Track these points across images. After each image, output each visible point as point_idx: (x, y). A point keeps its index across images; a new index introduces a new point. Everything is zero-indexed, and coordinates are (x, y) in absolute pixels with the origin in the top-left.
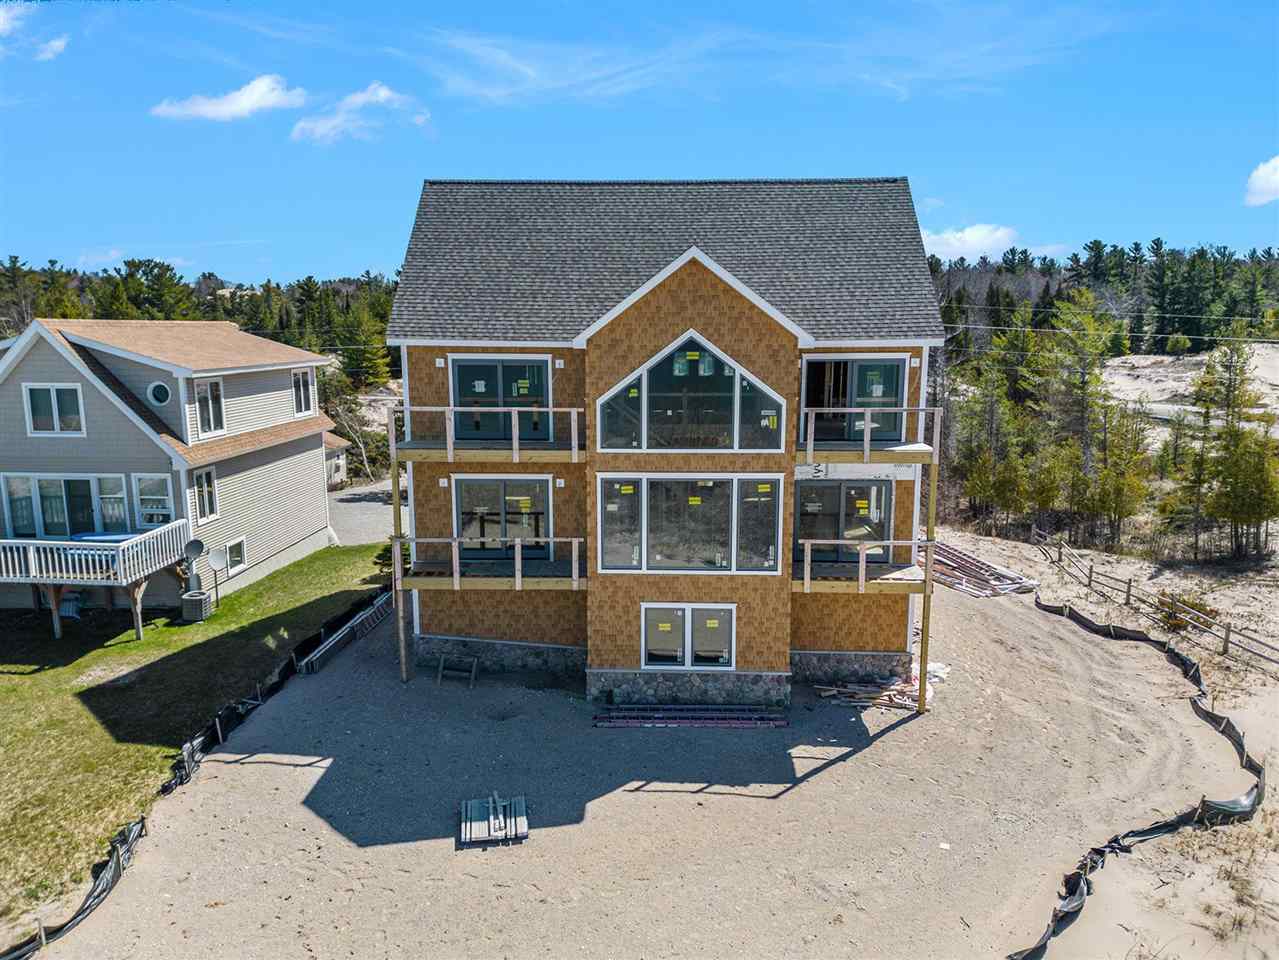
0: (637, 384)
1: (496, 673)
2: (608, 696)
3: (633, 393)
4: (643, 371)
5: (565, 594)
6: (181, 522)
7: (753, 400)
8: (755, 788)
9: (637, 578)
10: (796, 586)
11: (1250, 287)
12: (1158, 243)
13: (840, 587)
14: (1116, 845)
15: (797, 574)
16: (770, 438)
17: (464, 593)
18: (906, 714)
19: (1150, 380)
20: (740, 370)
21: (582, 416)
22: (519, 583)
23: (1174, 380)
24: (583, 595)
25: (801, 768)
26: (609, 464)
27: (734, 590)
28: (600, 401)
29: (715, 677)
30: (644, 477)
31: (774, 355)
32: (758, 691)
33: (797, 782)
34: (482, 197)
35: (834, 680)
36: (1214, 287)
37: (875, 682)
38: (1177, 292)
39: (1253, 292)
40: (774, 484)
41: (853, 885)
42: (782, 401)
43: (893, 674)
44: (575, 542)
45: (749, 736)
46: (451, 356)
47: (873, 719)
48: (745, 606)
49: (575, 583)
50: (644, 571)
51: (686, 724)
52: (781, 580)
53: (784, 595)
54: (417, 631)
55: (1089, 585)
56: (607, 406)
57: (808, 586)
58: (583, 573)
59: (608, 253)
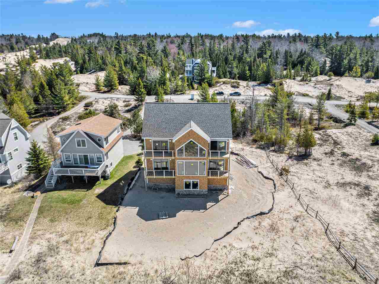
0: (183, 147)
1: (161, 189)
2: (179, 194)
3: (182, 148)
4: (184, 145)
5: (172, 178)
6: (104, 162)
7: (201, 150)
8: (201, 211)
9: (183, 176)
10: (208, 177)
11: (355, 55)
12: (338, 33)
13: (215, 177)
14: (248, 218)
15: (208, 175)
16: (204, 155)
17: (155, 178)
18: (226, 196)
19: (318, 89)
20: (199, 145)
21: (174, 152)
22: (164, 177)
23: (324, 89)
24: (174, 179)
25: (208, 207)
26: (178, 159)
27: (199, 178)
28: (177, 150)
29: (196, 191)
30: (184, 161)
31: (204, 143)
32: (202, 193)
33: (207, 209)
34: (155, 106)
35: (216, 190)
36: (346, 54)
37: (221, 190)
38: (336, 55)
39: (356, 56)
40: (205, 162)
41: (211, 224)
42: (206, 150)
43: (225, 189)
44: (173, 171)
45: (200, 200)
46: (152, 140)
47: (220, 197)
48: (200, 180)
49: (173, 177)
50: (184, 175)
51: (191, 199)
52: (206, 176)
53: (207, 178)
54: (147, 182)
55: (272, 163)
56: (178, 150)
57: (210, 177)
58: (175, 175)
59: (178, 119)
